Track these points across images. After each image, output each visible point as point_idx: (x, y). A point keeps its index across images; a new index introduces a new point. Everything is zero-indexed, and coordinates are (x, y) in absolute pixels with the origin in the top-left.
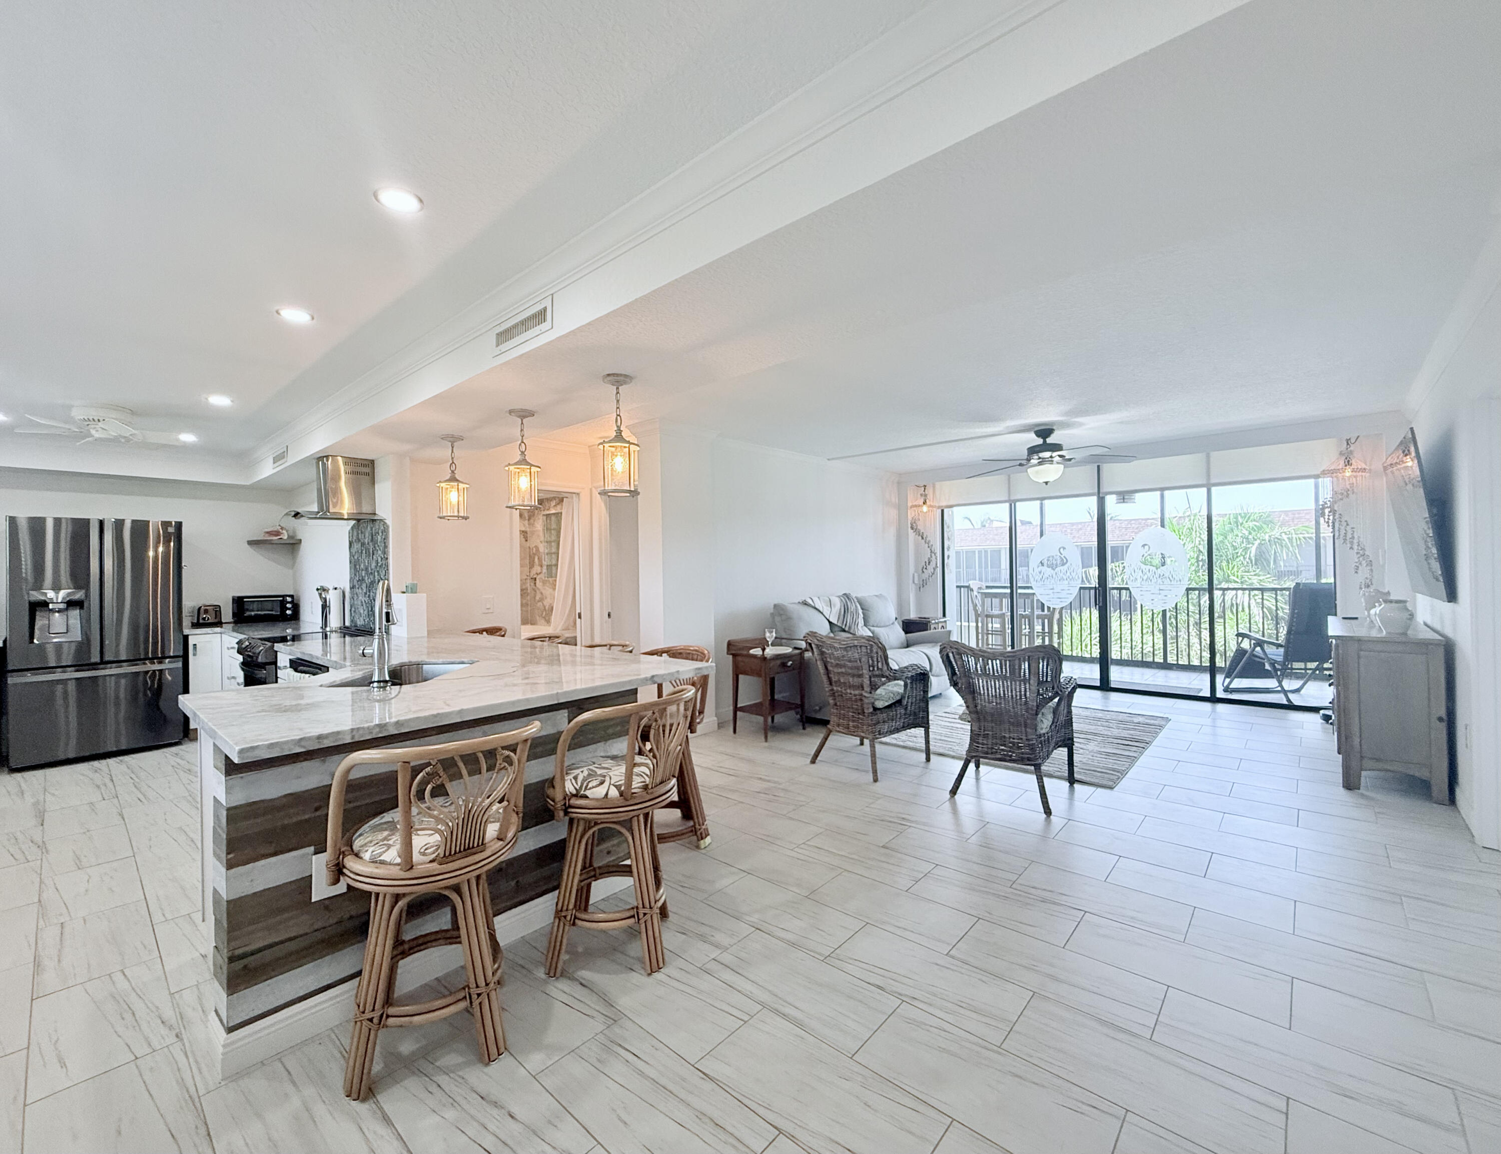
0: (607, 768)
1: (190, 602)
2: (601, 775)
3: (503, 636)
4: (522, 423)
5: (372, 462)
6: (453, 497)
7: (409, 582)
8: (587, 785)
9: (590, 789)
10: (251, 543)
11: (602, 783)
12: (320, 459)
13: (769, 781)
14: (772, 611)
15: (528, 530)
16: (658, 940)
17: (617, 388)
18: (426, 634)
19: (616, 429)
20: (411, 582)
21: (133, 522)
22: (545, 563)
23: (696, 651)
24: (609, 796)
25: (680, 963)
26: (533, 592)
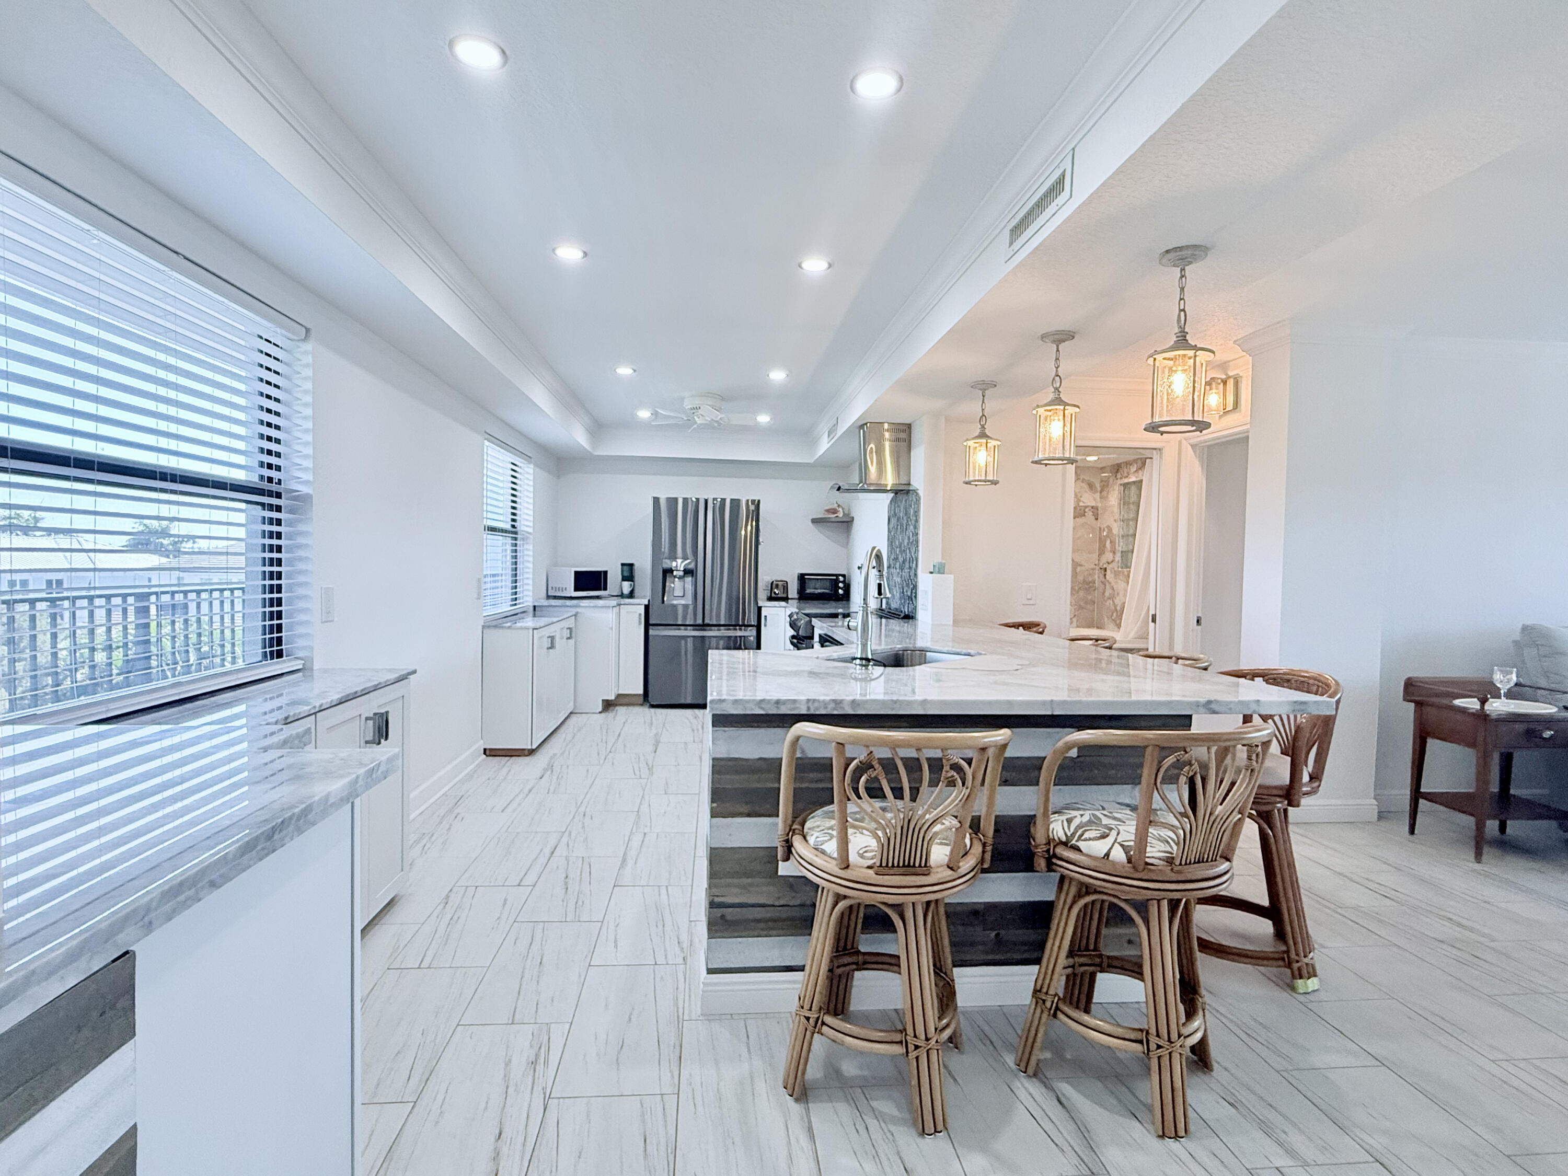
0: (1119, 820)
1: (766, 577)
2: (1106, 826)
3: (1041, 633)
4: (1058, 350)
5: (909, 426)
6: (981, 457)
7: (938, 559)
8: (1082, 835)
9: (1085, 840)
10: (814, 521)
11: (1104, 836)
12: (862, 427)
13: (1471, 930)
14: (1517, 636)
15: (1099, 505)
16: (1179, 1094)
17: (1183, 270)
18: (951, 623)
19: (1177, 330)
20: (940, 560)
21: (732, 500)
22: (1119, 549)
23: (1315, 679)
24: (1110, 858)
25: (1216, 1145)
26: (1103, 586)
